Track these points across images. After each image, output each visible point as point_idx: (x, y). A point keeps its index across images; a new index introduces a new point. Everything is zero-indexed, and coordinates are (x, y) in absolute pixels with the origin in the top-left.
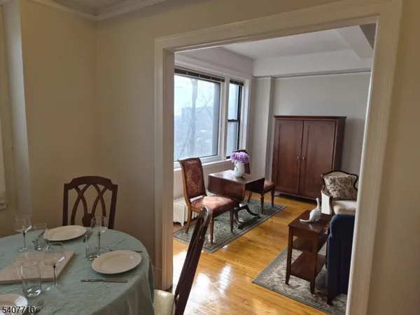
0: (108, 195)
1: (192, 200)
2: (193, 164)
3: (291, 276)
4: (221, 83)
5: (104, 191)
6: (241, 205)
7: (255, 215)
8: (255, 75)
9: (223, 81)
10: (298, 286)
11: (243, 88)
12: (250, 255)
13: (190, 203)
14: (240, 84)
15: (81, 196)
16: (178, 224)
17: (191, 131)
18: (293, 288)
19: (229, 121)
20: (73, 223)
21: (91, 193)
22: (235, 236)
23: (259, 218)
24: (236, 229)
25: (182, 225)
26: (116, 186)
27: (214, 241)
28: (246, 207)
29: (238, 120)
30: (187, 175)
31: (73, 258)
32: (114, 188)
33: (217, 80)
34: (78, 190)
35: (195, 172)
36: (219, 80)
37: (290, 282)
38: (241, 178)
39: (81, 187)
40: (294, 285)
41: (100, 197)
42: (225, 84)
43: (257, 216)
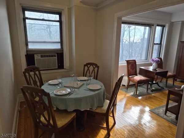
0: (96, 69)
1: (130, 77)
2: (132, 62)
3: (168, 112)
4: (152, 26)
5: (95, 68)
6: (154, 82)
7: (162, 87)
8: (172, 21)
9: (153, 25)
10: (171, 116)
11: (165, 28)
12: (152, 101)
13: (129, 78)
14: (163, 26)
15: (88, 69)
16: (125, 86)
17: (141, 50)
18: (168, 116)
19: (155, 44)
20: (86, 76)
21: (91, 68)
22: (148, 94)
23: (163, 89)
24: (149, 91)
25: (126, 86)
26: (99, 66)
27: (137, 94)
28: (157, 83)
29: (161, 44)
30: (129, 66)
31: (83, 84)
32: (98, 67)
33: (150, 25)
34: (88, 67)
35: (132, 65)
36: (151, 25)
37: (167, 114)
38: (155, 70)
39: (89, 66)
40: (168, 115)
41: (94, 70)
42: (154, 27)
43: (163, 88)
